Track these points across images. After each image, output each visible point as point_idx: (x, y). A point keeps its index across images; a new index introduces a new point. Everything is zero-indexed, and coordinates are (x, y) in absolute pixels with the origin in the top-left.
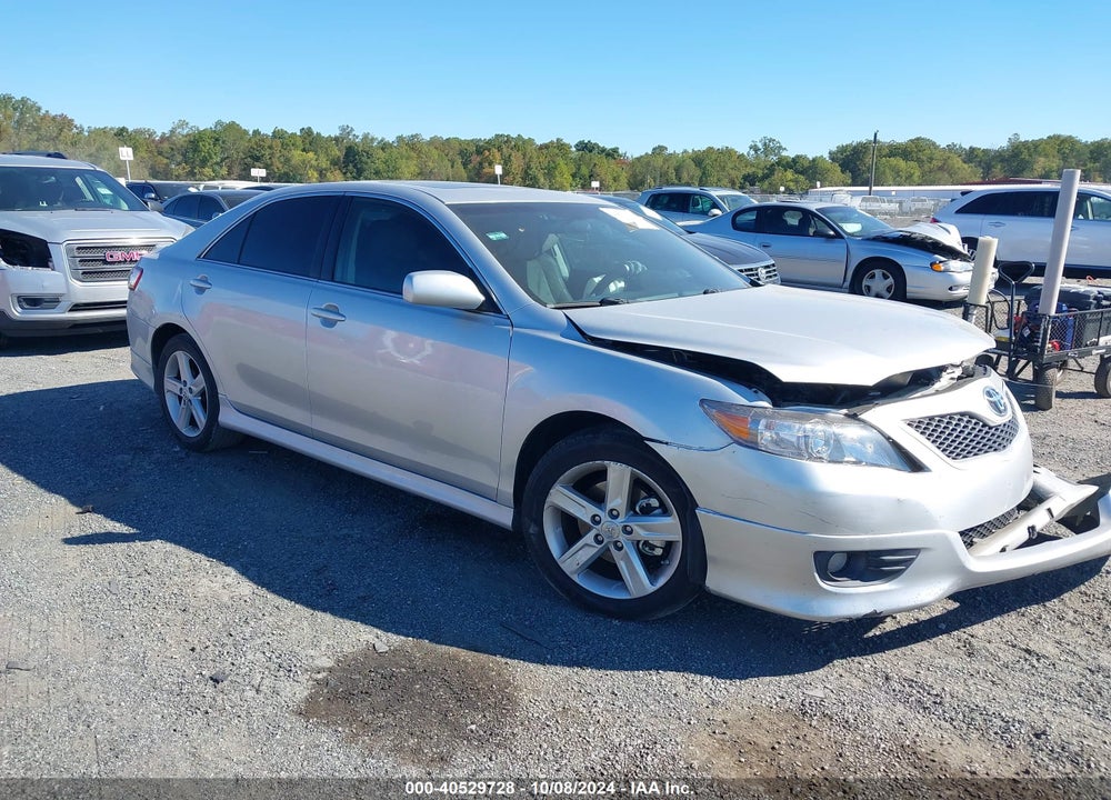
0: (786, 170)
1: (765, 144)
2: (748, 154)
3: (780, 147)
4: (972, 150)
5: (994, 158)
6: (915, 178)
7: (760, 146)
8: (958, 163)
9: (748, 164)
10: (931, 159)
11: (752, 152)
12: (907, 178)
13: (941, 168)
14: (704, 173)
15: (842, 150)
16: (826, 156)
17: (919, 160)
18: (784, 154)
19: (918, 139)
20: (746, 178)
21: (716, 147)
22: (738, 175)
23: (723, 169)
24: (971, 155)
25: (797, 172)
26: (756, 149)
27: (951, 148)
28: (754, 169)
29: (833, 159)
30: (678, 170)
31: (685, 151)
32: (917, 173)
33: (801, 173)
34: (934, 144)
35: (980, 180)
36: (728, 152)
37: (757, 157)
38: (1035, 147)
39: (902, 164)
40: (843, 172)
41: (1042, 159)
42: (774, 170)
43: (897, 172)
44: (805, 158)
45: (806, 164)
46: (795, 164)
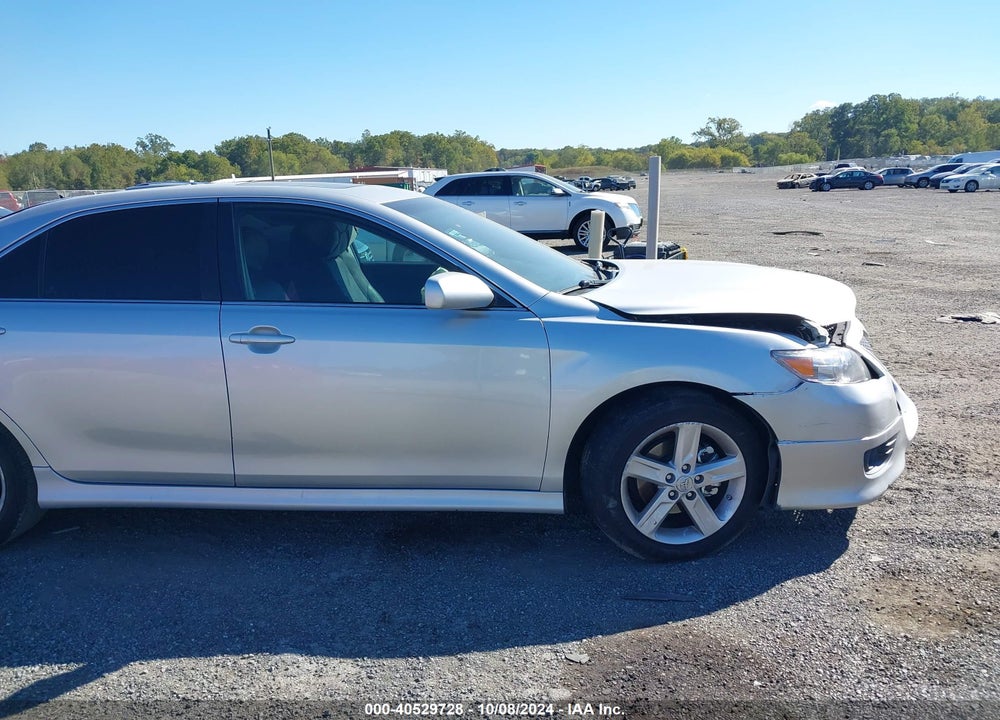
0: (178, 165)
1: (152, 141)
2: (136, 149)
3: (168, 144)
4: (337, 143)
5: (355, 150)
6: (296, 168)
7: (147, 142)
8: (327, 154)
9: (137, 160)
10: (306, 152)
11: (140, 149)
12: (289, 169)
13: (315, 159)
14: (94, 170)
15: (227, 144)
16: (213, 150)
17: (295, 152)
18: (172, 149)
19: (291, 134)
20: (140, 173)
21: (101, 144)
22: (132, 170)
23: (114, 165)
24: (336, 147)
25: (190, 166)
26: (144, 146)
27: (320, 142)
28: (145, 165)
29: (220, 154)
30: (64, 167)
31: (67, 148)
32: (297, 164)
33: (193, 167)
34: (305, 138)
35: (348, 169)
36: (115, 149)
37: (146, 153)
38: (383, 140)
39: (283, 156)
40: (232, 165)
41: (390, 150)
42: (166, 165)
43: (280, 164)
44: (193, 152)
45: (197, 159)
46: (185, 158)
